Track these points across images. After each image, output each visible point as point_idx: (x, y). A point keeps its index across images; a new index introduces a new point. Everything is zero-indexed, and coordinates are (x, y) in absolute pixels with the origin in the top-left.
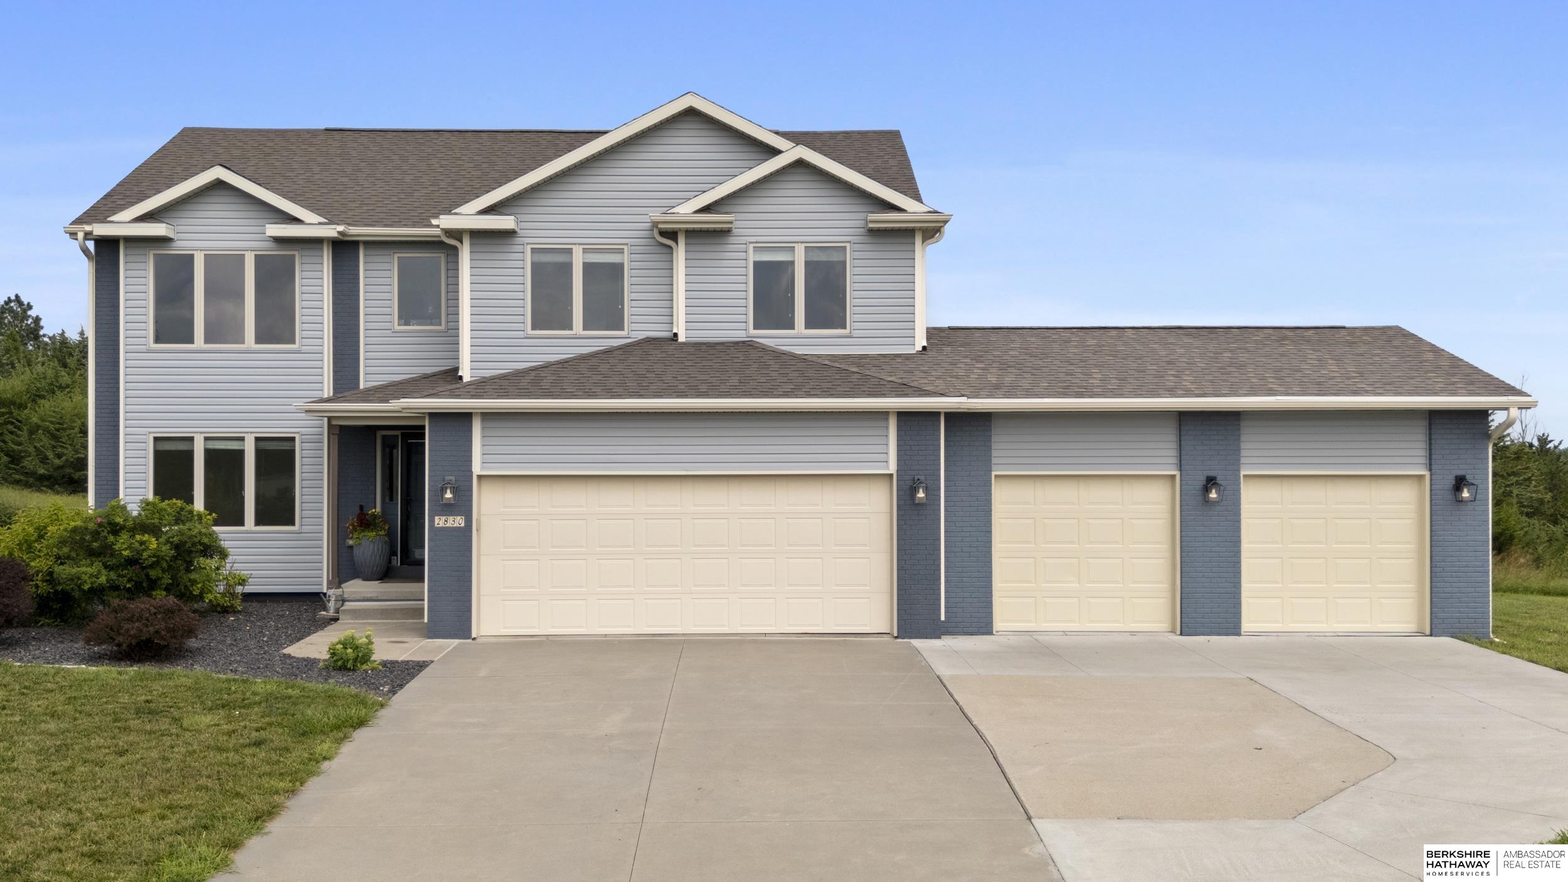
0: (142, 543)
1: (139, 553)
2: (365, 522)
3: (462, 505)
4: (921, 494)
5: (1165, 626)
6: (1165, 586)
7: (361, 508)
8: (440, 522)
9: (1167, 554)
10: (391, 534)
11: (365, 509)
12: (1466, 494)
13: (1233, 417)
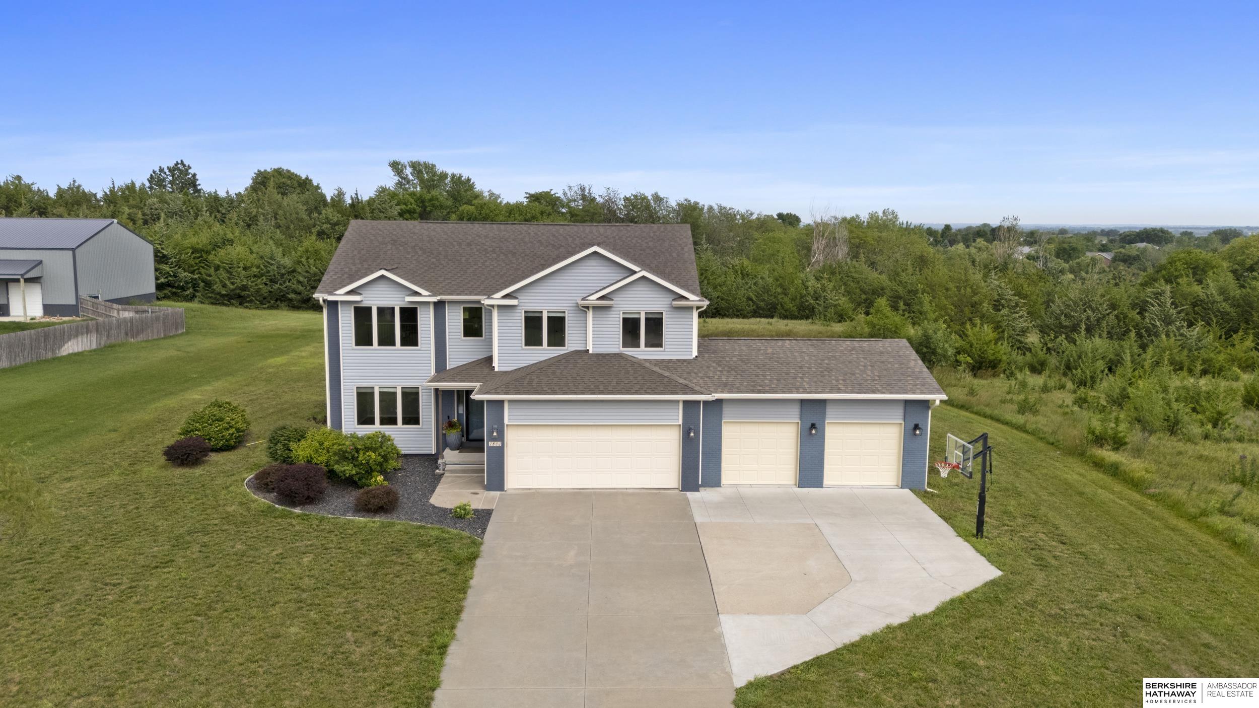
0: (369, 456)
1: (369, 460)
2: (451, 425)
3: (501, 437)
4: (692, 434)
5: (793, 482)
6: (793, 466)
7: (448, 417)
8: (491, 444)
9: (794, 454)
10: (462, 430)
11: (450, 418)
12: (918, 432)
13: (824, 401)
